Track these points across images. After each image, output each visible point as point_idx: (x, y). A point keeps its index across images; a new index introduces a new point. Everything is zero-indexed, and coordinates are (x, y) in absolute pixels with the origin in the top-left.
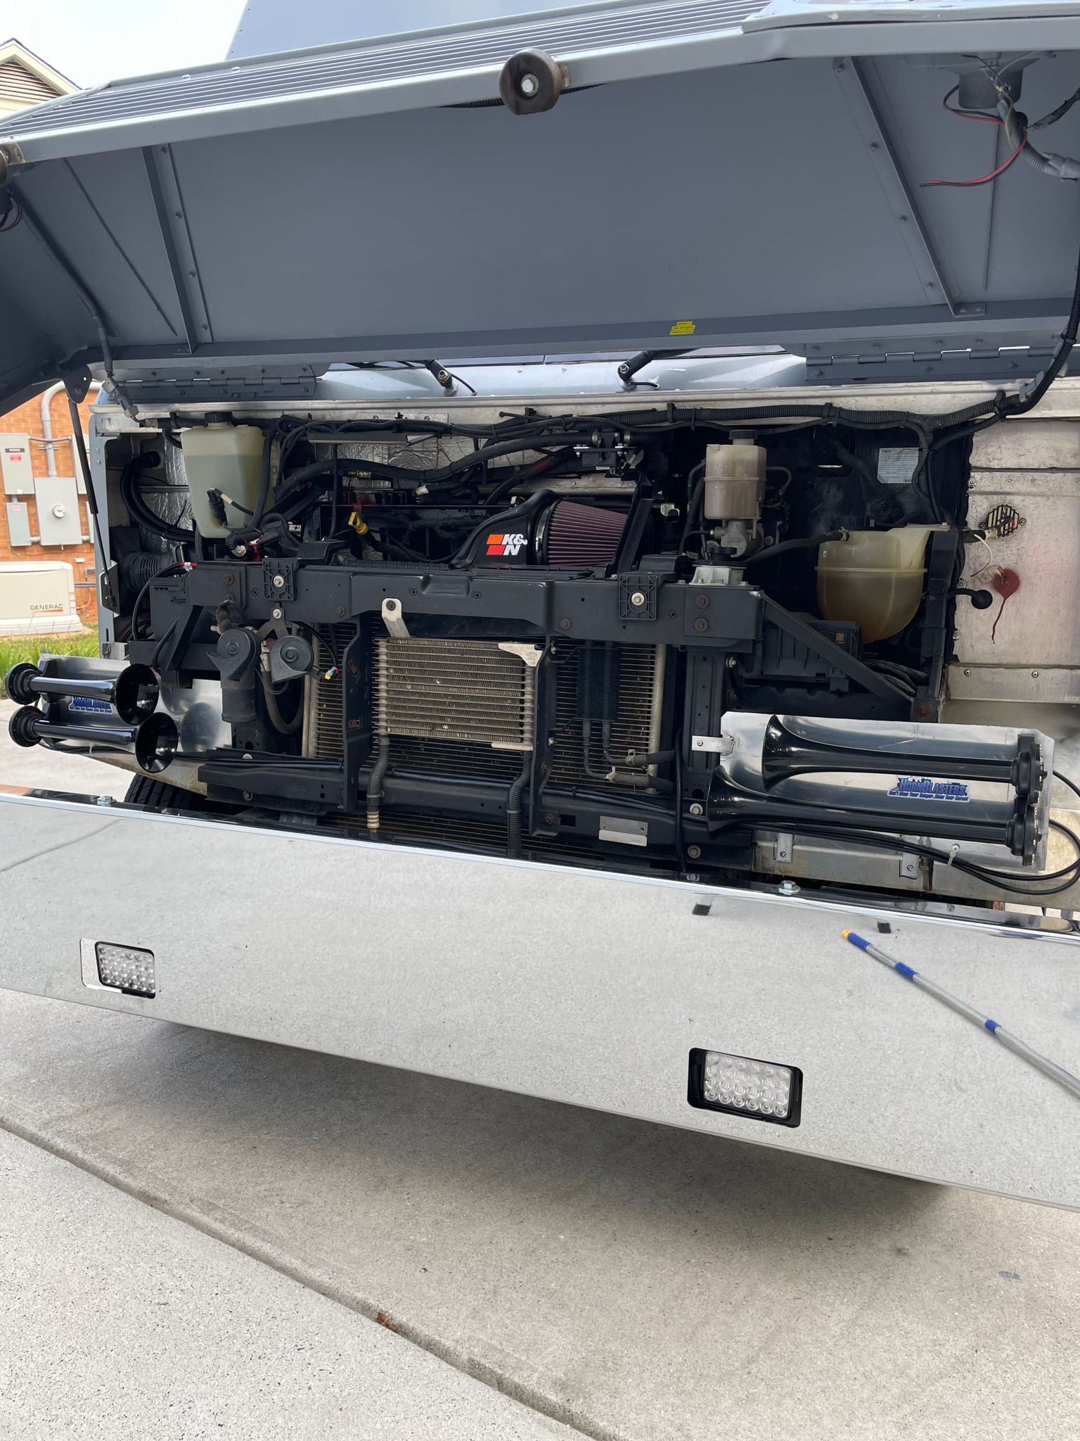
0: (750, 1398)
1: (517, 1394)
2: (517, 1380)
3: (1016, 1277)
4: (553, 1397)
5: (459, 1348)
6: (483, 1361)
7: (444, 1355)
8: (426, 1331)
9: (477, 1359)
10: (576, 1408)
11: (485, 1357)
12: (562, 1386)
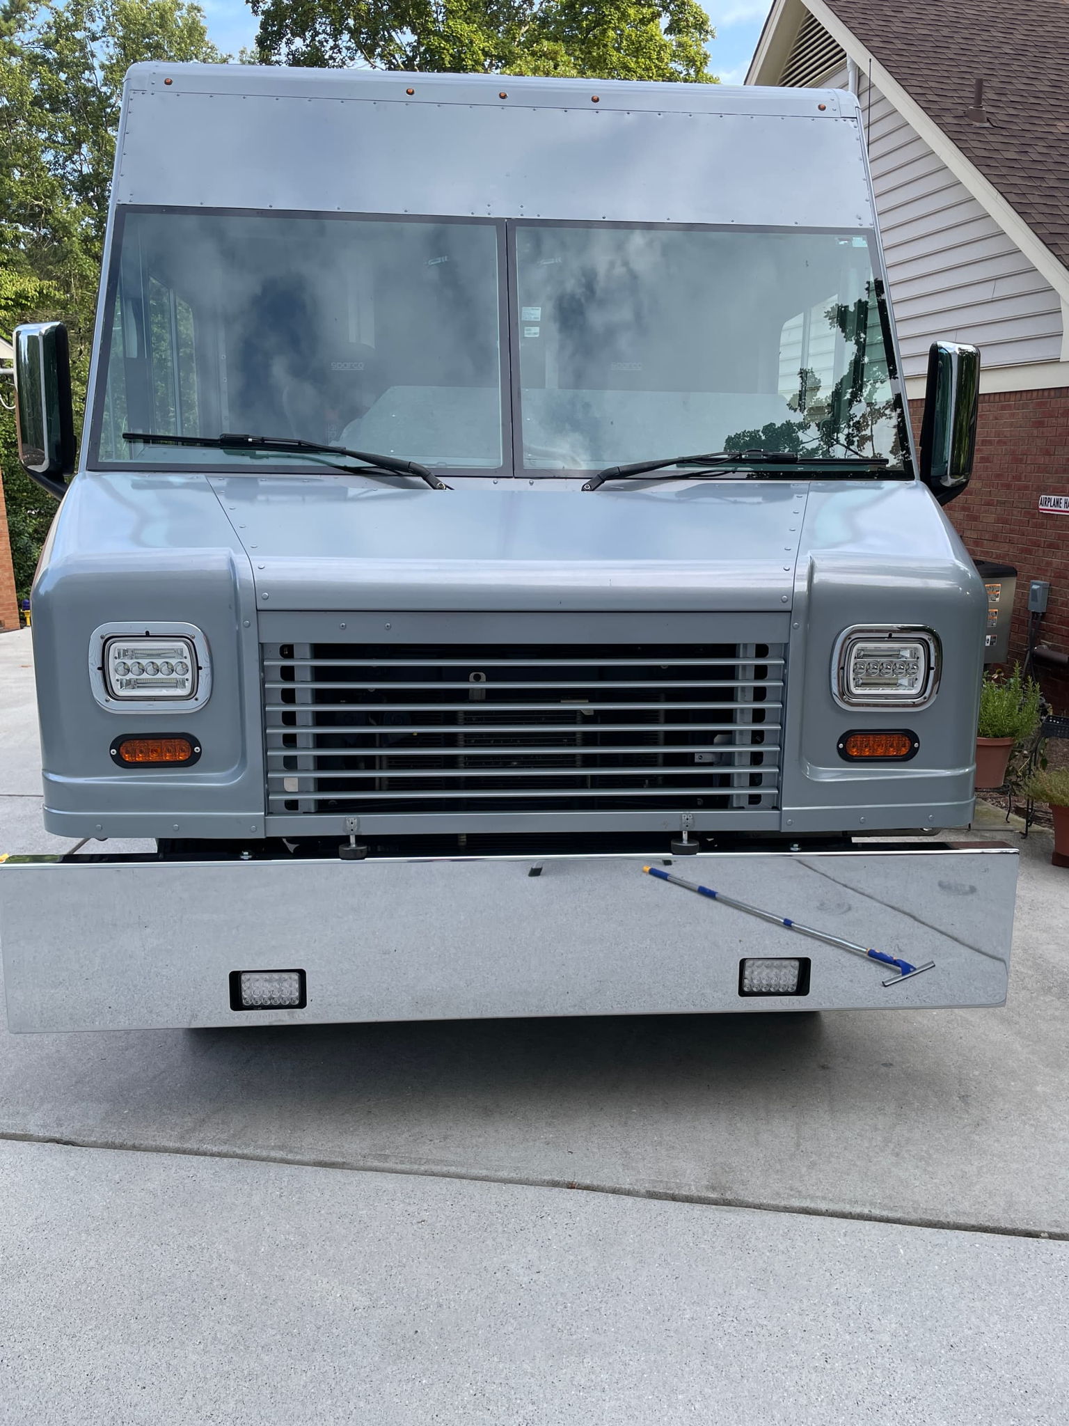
0: (813, 1164)
1: (689, 1200)
2: (684, 1193)
3: (891, 1065)
4: (713, 1195)
5: (636, 1187)
6: (656, 1190)
7: (628, 1193)
8: (608, 1184)
9: (651, 1189)
10: (729, 1196)
11: (655, 1187)
12: (714, 1189)
